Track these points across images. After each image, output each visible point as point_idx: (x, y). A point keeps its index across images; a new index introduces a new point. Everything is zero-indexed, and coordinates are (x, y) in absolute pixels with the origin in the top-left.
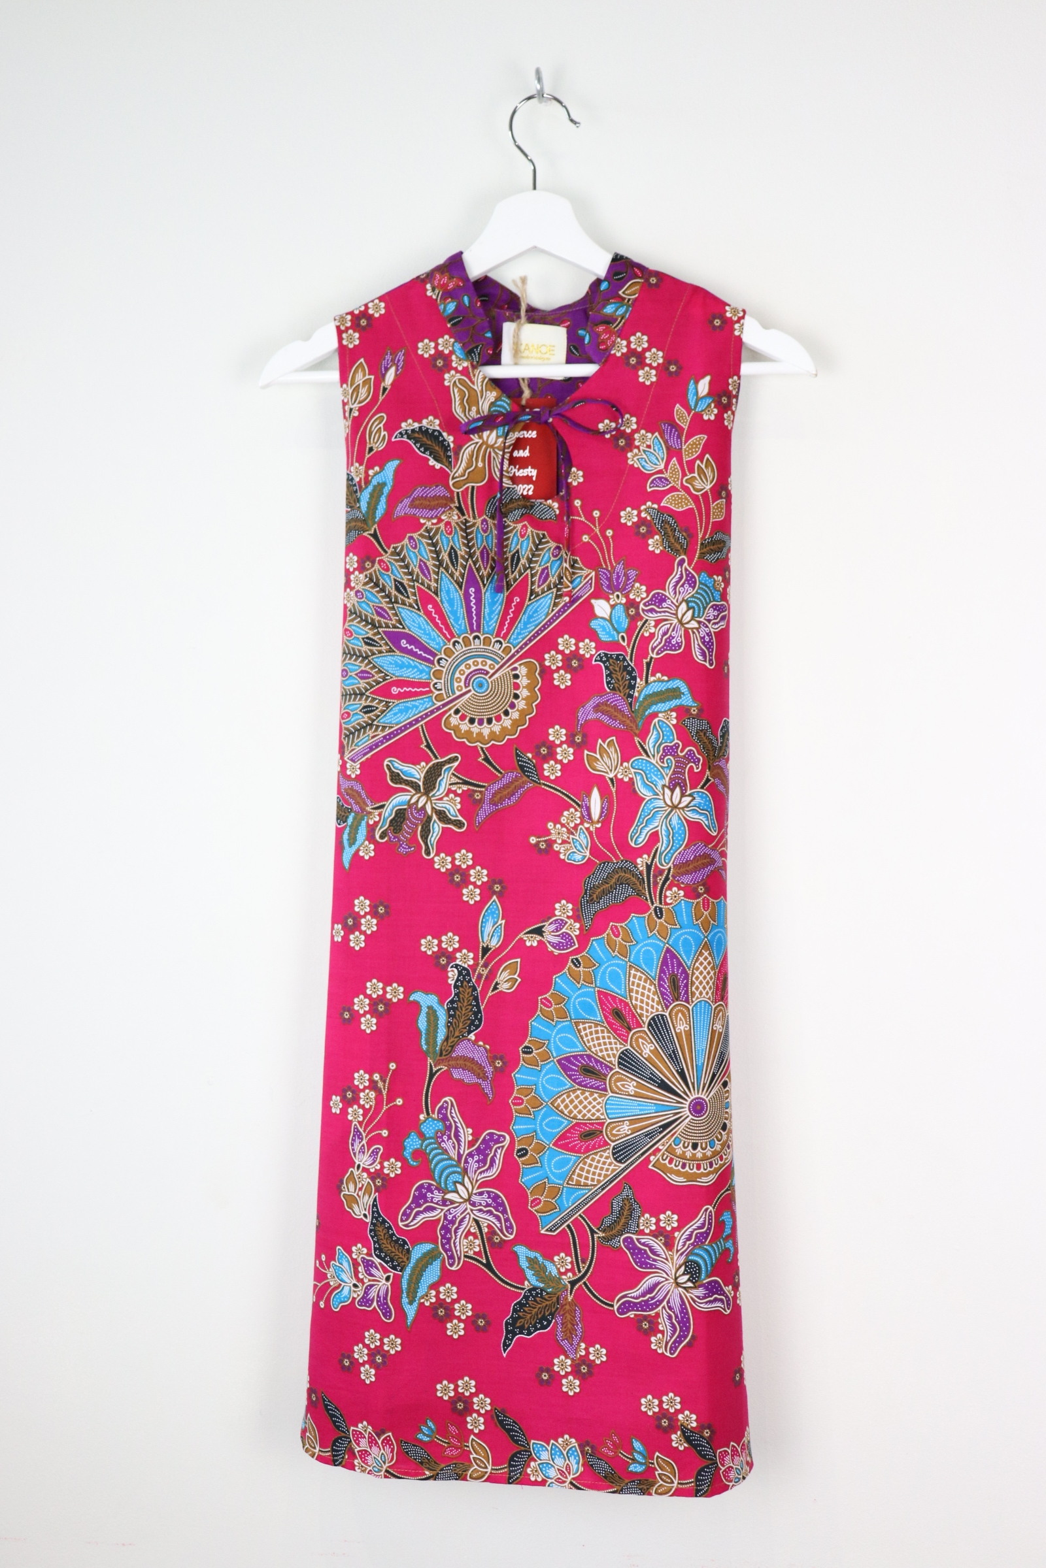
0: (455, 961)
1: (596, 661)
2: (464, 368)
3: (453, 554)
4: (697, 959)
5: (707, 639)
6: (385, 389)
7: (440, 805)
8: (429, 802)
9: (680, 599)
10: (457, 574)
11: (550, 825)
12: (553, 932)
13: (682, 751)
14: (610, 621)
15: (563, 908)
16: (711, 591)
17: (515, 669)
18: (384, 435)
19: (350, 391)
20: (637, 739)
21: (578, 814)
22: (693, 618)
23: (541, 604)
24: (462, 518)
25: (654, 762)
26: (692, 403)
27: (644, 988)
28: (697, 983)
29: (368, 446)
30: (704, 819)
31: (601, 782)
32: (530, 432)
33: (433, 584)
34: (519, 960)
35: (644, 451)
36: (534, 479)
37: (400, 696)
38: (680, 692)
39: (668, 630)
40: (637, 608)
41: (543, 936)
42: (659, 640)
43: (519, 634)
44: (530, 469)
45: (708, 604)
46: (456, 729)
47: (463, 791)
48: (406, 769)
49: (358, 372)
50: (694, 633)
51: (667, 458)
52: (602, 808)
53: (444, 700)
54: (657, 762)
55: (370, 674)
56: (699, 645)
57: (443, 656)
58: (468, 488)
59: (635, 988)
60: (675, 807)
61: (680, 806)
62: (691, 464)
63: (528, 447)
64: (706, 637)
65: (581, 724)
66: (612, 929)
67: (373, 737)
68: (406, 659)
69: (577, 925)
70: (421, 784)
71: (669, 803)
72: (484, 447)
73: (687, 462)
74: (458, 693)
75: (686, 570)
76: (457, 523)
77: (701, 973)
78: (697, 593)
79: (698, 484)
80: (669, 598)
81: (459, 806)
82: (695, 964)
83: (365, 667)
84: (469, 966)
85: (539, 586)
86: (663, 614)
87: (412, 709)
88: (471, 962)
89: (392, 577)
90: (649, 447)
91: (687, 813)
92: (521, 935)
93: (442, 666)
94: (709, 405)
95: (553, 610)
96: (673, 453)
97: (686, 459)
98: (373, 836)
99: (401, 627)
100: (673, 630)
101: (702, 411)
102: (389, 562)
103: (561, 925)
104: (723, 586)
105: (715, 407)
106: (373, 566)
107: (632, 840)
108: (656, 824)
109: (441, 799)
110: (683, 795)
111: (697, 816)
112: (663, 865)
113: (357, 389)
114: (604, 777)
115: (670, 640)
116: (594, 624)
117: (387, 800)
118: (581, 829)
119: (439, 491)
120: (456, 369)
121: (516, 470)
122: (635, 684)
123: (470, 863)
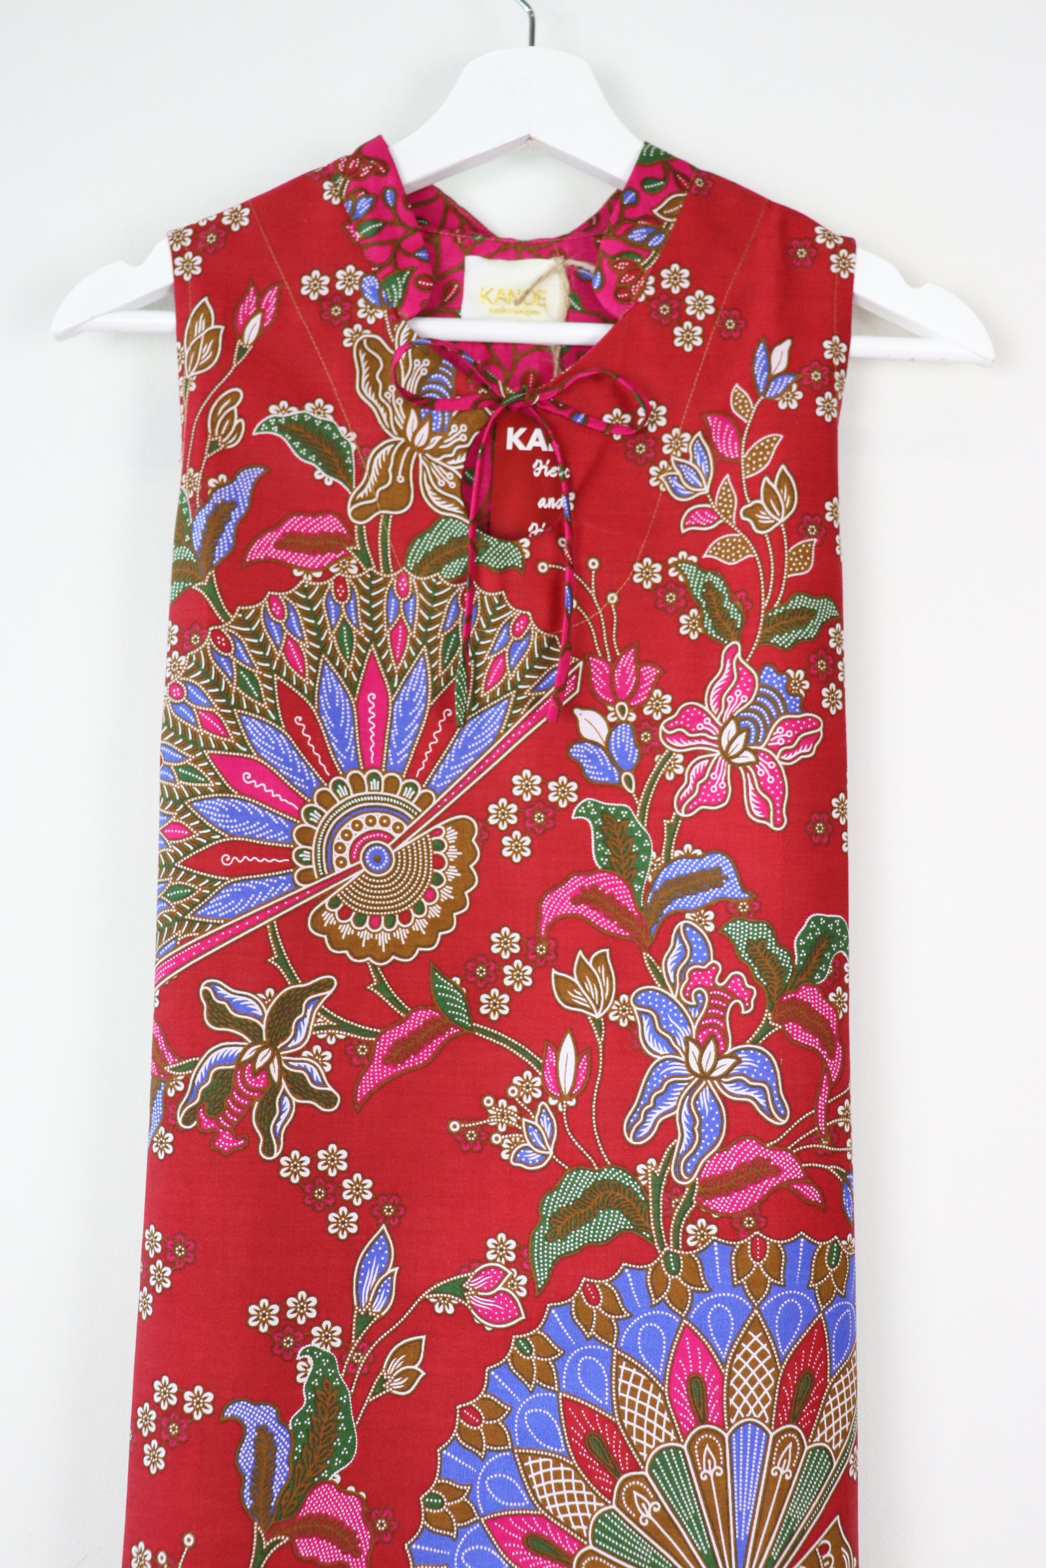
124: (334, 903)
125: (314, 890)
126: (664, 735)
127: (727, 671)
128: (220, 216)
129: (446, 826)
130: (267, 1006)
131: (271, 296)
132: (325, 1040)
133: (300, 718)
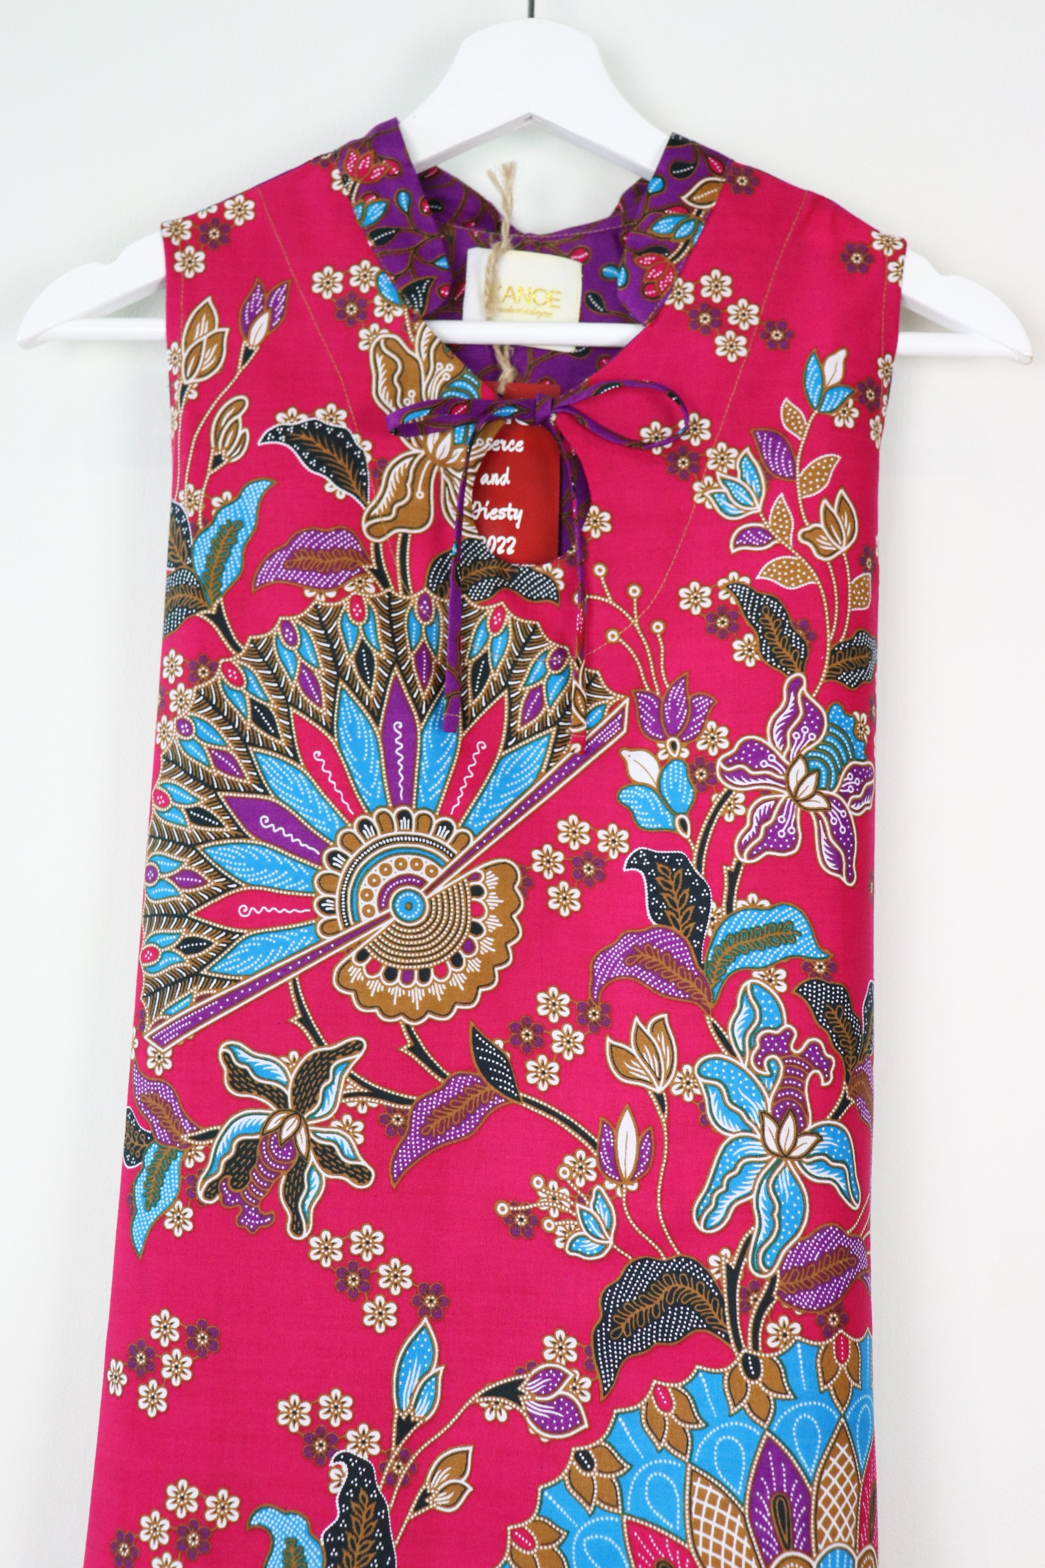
0: (344, 1447)
1: (629, 866)
2: (395, 318)
3: (364, 657)
4: (827, 1462)
5: (843, 830)
6: (248, 352)
7: (324, 1136)
8: (303, 1130)
9: (794, 754)
10: (371, 694)
11: (537, 1182)
12: (539, 1394)
13: (797, 1046)
14: (658, 790)
15: (560, 1346)
16: (849, 739)
17: (476, 877)
18: (244, 435)
19: (185, 355)
20: (709, 1020)
21: (593, 1163)
22: (817, 790)
23: (527, 756)
24: (384, 592)
25: (744, 1066)
26: (814, 397)
27: (721, 1520)
28: (827, 1512)
29: (213, 454)
30: (838, 1180)
31: (639, 1102)
32: (512, 442)
33: (325, 712)
34: (470, 1449)
35: (724, 480)
36: (518, 526)
37: (254, 922)
38: (793, 930)
39: (771, 811)
40: (711, 768)
41: (519, 1403)
42: (754, 830)
43: (484, 811)
44: (510, 508)
45: (844, 764)
46: (360, 989)
47: (369, 1108)
48: (262, 1063)
49: (200, 321)
50: (819, 818)
51: (767, 494)
52: (640, 1152)
53: (338, 932)
54: (749, 1066)
55: (199, 877)
56: (828, 841)
57: (340, 848)
58: (396, 536)
59: (703, 1519)
60: (784, 1156)
61: (795, 1153)
62: (812, 506)
63: (508, 469)
64: (842, 827)
65: (600, 986)
66: (655, 1393)
67: (199, 999)
68: (269, 852)
69: (587, 1382)
70: (288, 1093)
71: (773, 1147)
72: (429, 462)
73: (804, 501)
74: (365, 920)
75: (804, 699)
76: (373, 600)
77: (834, 1491)
78: (824, 742)
79: (825, 542)
80: (772, 752)
81: (361, 1140)
82: (822, 1473)
83: (190, 864)
84: (370, 1457)
85: (524, 722)
86: (761, 781)
87: (276, 948)
88: (376, 1451)
89: (248, 696)
90: (733, 473)
91: (808, 1168)
92: (475, 1398)
93: (336, 868)
94: (844, 402)
95: (549, 768)
96: (778, 485)
97: (802, 495)
98: (193, 1192)
99: (261, 790)
100: (780, 812)
101: (832, 411)
102: (243, 667)
103: (555, 1380)
104: (868, 732)
105: (855, 406)
106: (211, 675)
107: (699, 1219)
108: (748, 1189)
109: (326, 1124)
110: (799, 1132)
111: (825, 1174)
112: (760, 1272)
113: (196, 351)
114: (645, 1091)
115: (776, 831)
116: (626, 796)
117: (222, 1123)
118: (598, 1192)
119: (343, 539)
120: (380, 321)
121: (485, 510)
122: (707, 912)
123: (380, 1251)
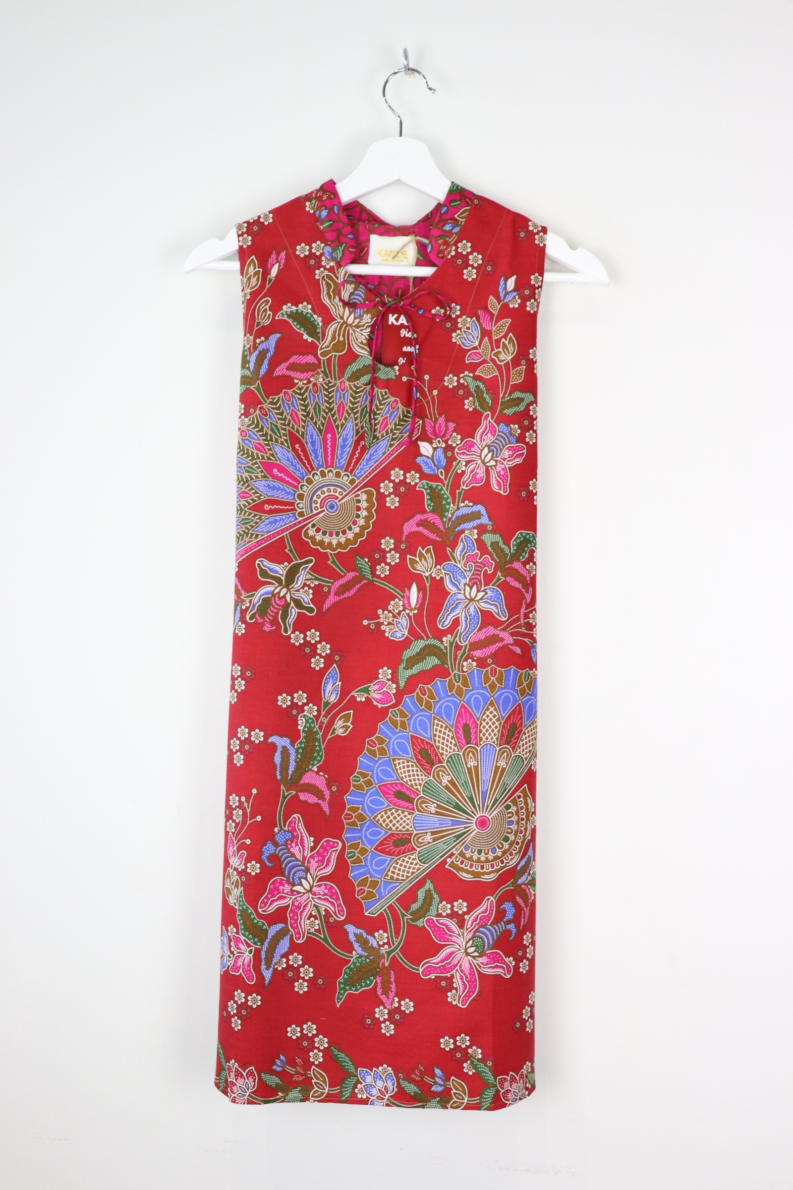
124: (313, 526)
125: (304, 520)
126: (457, 453)
127: (485, 425)
128: (259, 217)
129: (362, 493)
130: (285, 570)
131: (283, 255)
132: (309, 584)
133: (298, 445)
